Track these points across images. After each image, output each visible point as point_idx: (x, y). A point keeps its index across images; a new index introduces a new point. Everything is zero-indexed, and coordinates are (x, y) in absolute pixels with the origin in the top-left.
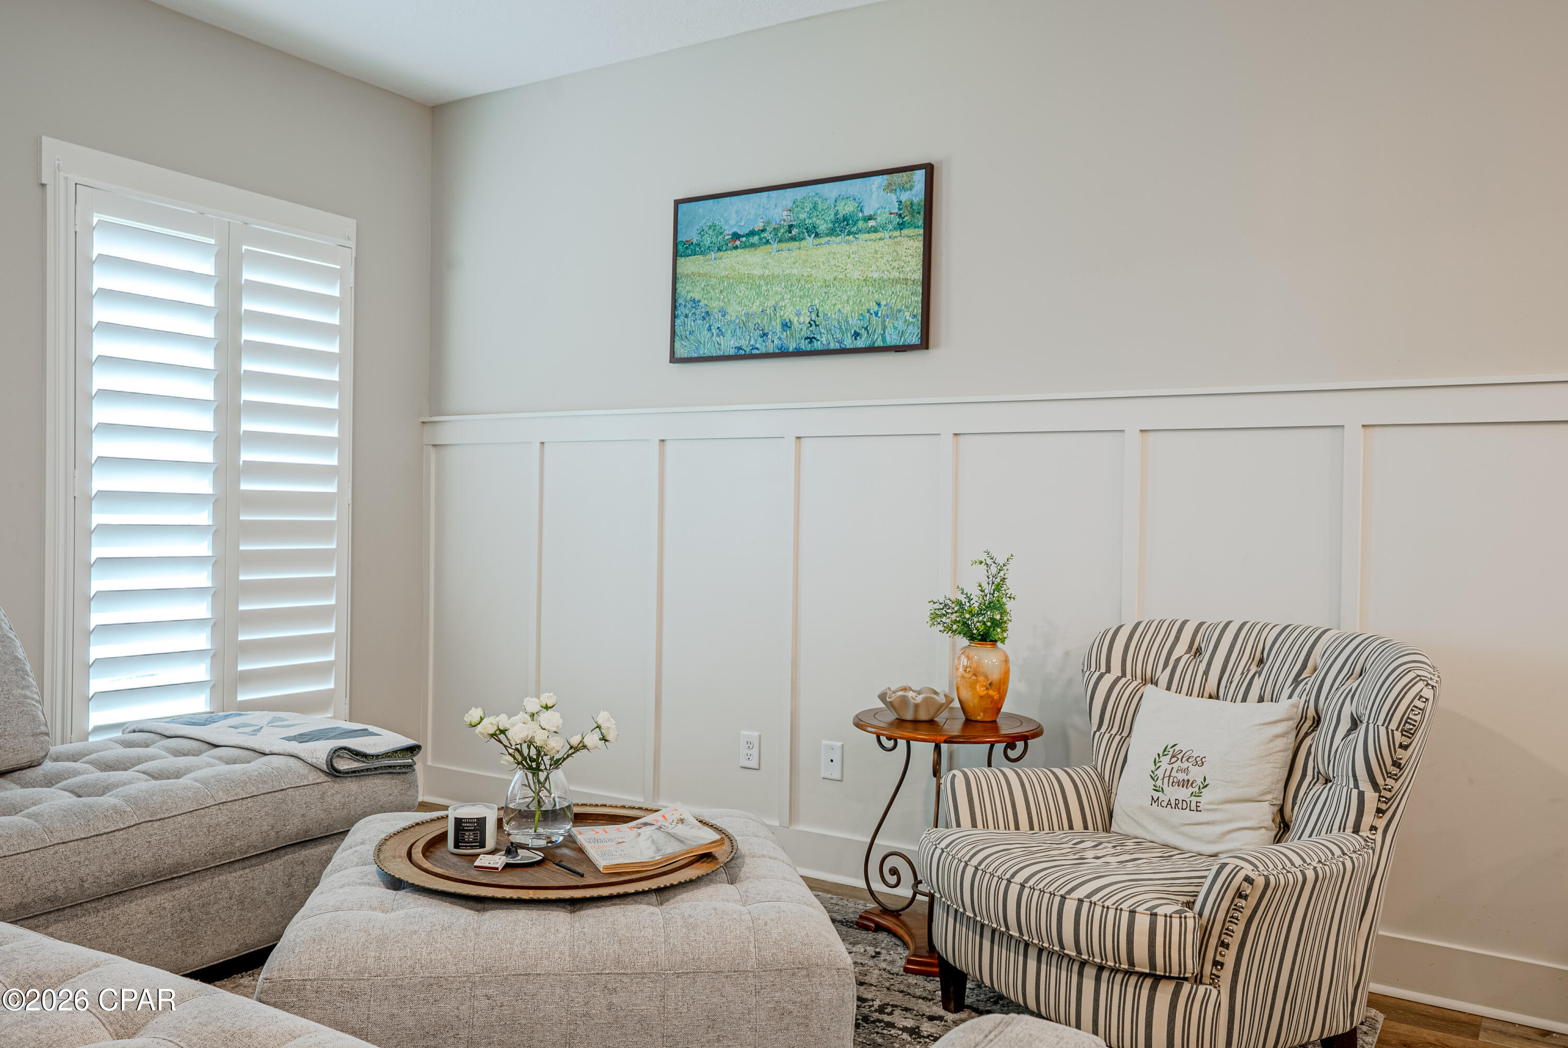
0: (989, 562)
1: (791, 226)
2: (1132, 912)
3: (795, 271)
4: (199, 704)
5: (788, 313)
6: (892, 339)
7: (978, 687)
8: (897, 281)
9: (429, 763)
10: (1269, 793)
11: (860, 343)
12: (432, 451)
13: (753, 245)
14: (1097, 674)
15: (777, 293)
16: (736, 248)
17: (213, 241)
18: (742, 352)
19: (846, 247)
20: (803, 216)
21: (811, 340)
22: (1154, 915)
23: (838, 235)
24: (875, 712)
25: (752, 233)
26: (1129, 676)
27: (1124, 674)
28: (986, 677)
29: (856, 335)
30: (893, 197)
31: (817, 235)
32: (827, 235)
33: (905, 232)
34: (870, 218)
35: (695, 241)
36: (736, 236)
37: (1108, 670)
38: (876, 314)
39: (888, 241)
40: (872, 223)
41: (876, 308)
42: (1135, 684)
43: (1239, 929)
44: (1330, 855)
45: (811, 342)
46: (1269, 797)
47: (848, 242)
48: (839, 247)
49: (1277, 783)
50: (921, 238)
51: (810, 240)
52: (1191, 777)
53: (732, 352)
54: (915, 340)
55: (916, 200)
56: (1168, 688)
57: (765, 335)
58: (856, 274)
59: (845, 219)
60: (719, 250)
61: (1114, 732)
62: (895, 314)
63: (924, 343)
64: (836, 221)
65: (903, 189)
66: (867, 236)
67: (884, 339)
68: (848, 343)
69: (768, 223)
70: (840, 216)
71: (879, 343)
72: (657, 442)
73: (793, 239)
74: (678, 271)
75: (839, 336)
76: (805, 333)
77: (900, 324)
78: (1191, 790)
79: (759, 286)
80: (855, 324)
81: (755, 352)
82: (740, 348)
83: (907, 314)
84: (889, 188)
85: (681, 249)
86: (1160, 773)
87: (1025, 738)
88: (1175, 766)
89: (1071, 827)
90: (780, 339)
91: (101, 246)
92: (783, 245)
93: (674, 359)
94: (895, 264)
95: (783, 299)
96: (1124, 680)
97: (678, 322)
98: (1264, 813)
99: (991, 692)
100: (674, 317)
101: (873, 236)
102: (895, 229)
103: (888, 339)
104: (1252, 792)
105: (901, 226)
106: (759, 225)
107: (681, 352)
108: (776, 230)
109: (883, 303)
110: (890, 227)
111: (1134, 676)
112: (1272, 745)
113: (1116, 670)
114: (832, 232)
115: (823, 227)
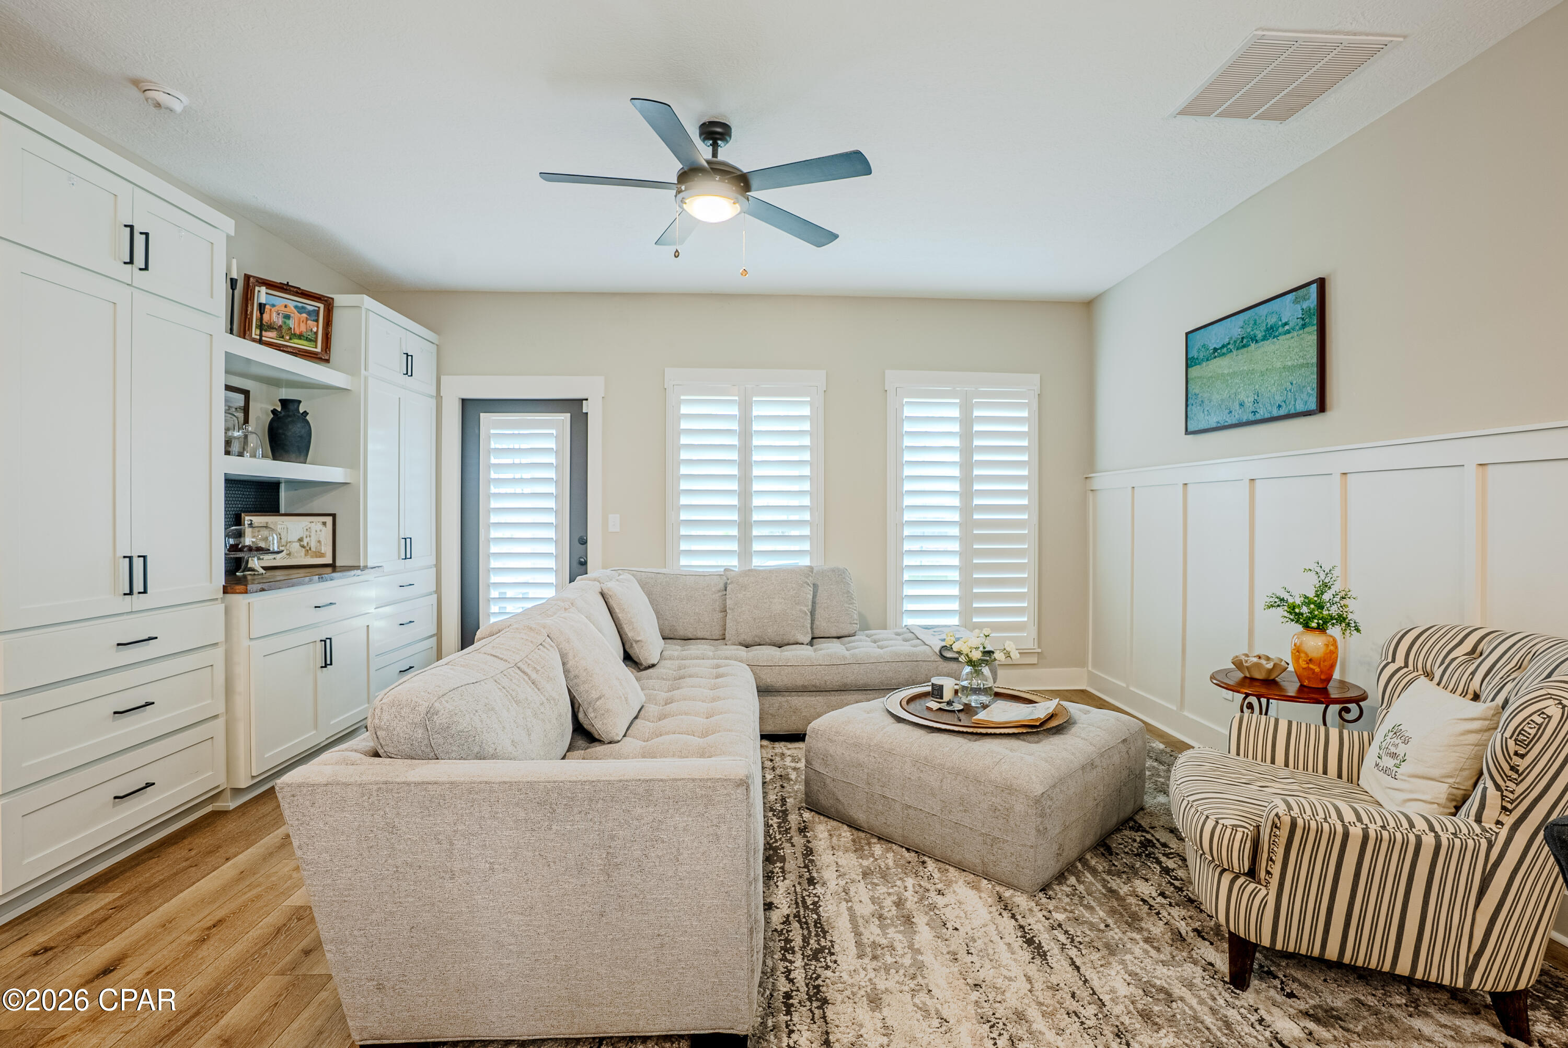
0: (1318, 569)
1: (1243, 338)
2: (1207, 817)
3: (1245, 368)
5: (1242, 396)
6: (1300, 407)
7: (1300, 661)
8: (1302, 366)
10: (1451, 777)
11: (1282, 412)
12: (1090, 494)
13: (1224, 354)
14: (1385, 662)
15: (1236, 383)
16: (1215, 357)
17: (958, 401)
18: (1219, 425)
19: (1273, 347)
20: (1249, 330)
21: (1254, 412)
22: (1217, 822)
23: (1268, 339)
24: (1227, 672)
25: (1223, 346)
26: (1411, 667)
27: (1406, 665)
28: (1307, 654)
29: (1280, 406)
30: (1299, 307)
31: (1257, 341)
32: (1262, 340)
33: (1306, 330)
34: (1286, 324)
35: (1196, 357)
36: (1215, 350)
37: (1393, 661)
38: (1290, 390)
39: (1296, 339)
40: (1287, 327)
41: (1291, 386)
42: (1415, 674)
45: (1255, 415)
46: (1451, 780)
47: (1273, 343)
48: (1269, 346)
49: (1462, 770)
50: (1315, 333)
51: (1253, 345)
52: (1398, 751)
53: (1214, 425)
54: (1313, 405)
55: (1312, 307)
56: (1439, 683)
57: (1231, 412)
58: (1279, 365)
59: (1272, 328)
60: (1207, 360)
61: (1383, 707)
62: (1301, 389)
63: (1322, 407)
64: (1267, 330)
65: (1305, 299)
66: (1284, 337)
67: (1295, 409)
68: (1275, 413)
69: (1231, 338)
70: (1269, 326)
71: (1293, 411)
72: (1183, 486)
73: (1244, 346)
74: (1189, 376)
75: (1270, 408)
76: (1252, 409)
77: (1304, 396)
78: (1396, 761)
79: (1228, 380)
80: (1279, 399)
81: (1226, 424)
82: (1218, 422)
83: (1309, 388)
84: (1296, 301)
85: (1190, 362)
86: (1384, 744)
87: (1354, 700)
88: (1392, 740)
89: (1325, 772)
90: (1238, 414)
91: (908, 412)
92: (1239, 351)
93: (1187, 432)
94: (1301, 354)
95: (1239, 387)
96: (1405, 670)
97: (1188, 409)
98: (1441, 791)
99: (1311, 666)
100: (1187, 406)
101: (1288, 336)
102: (1300, 329)
103: (1298, 407)
104: (1436, 773)
105: (1304, 326)
106: (1227, 340)
107: (1190, 428)
108: (1235, 342)
109: (1294, 382)
110: (1297, 328)
111: (1416, 669)
113: (1400, 662)
114: (1265, 338)
115: (1260, 335)
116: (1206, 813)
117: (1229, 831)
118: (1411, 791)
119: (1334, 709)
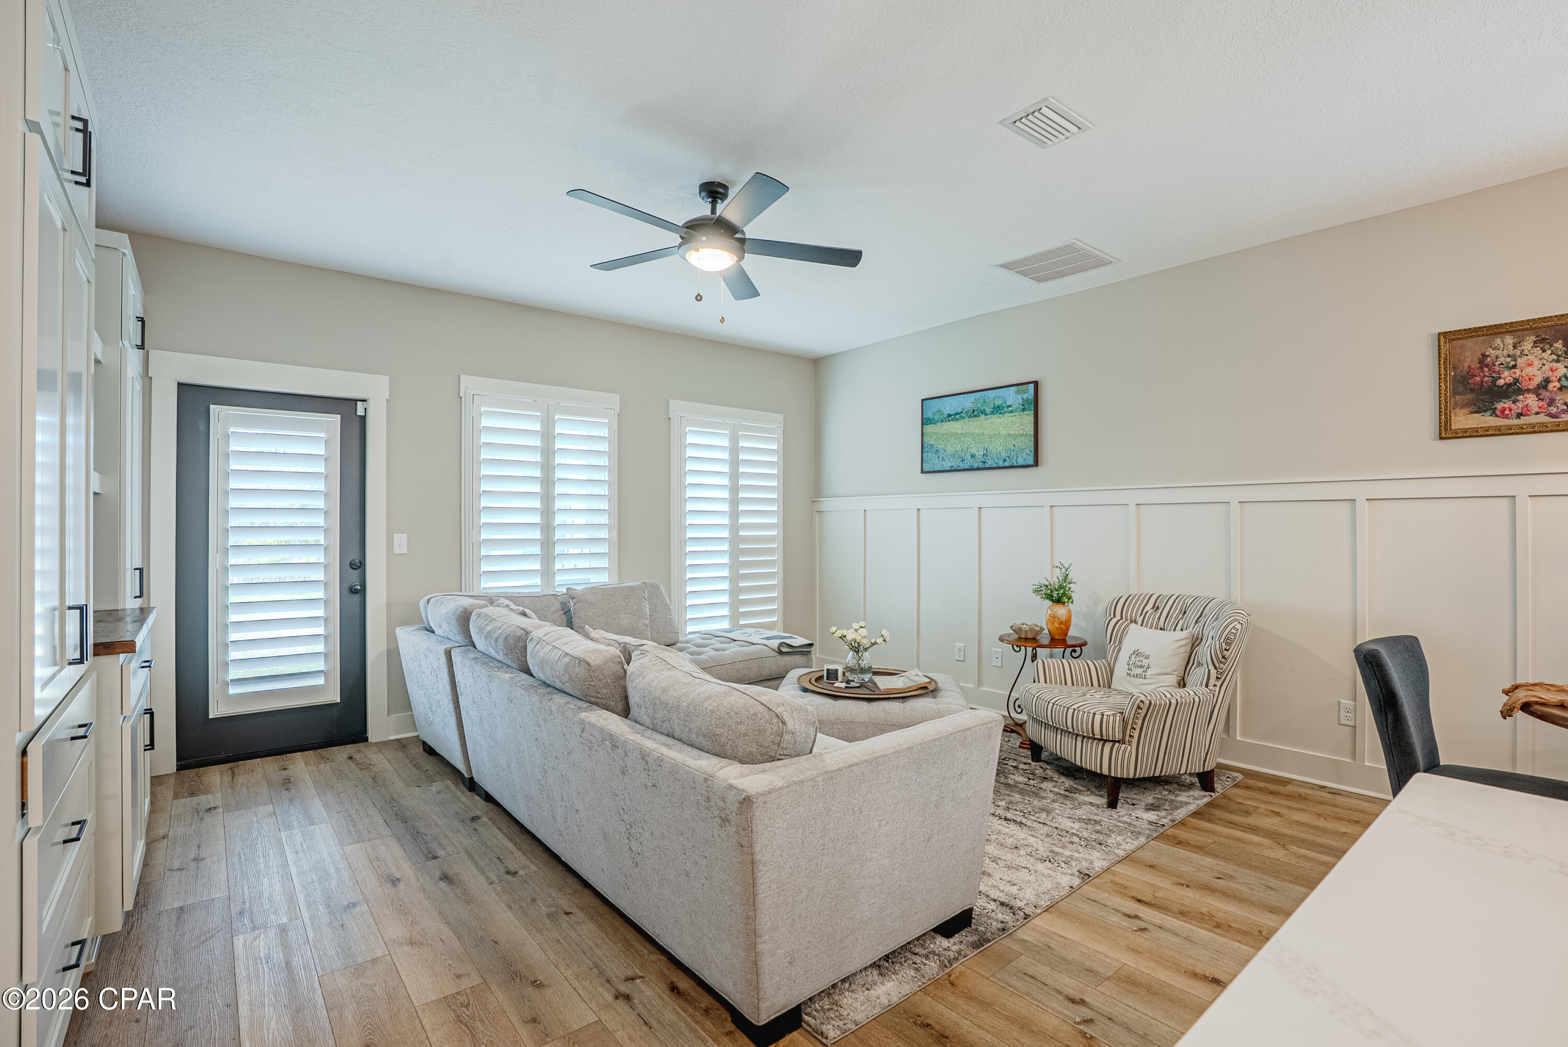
0: (1061, 566)
1: (974, 410)
2: (1094, 714)
3: (976, 431)
4: (725, 625)
5: (974, 450)
6: (1021, 462)
7: (1055, 623)
8: (1022, 435)
9: (818, 656)
10: (1176, 671)
11: (1006, 464)
12: (817, 514)
13: (957, 419)
14: (1109, 618)
15: (968, 441)
16: (949, 420)
17: (728, 432)
18: (953, 468)
19: (999, 420)
20: (979, 406)
21: (984, 463)
22: (1103, 715)
23: (995, 414)
24: (1009, 635)
25: (957, 414)
26: (1124, 619)
27: (1122, 619)
28: (1059, 620)
29: (1005, 460)
30: (1020, 396)
31: (986, 414)
32: (990, 414)
33: (1025, 412)
34: (1010, 406)
35: (931, 418)
36: (949, 415)
37: (1114, 617)
38: (1013, 450)
39: (1018, 417)
40: (1010, 409)
41: (1013, 448)
42: (1127, 623)
43: (1139, 722)
44: (1188, 695)
45: (984, 464)
46: (1176, 673)
47: (1000, 417)
48: (996, 419)
49: (1181, 666)
50: (1033, 415)
51: (983, 417)
52: (1143, 664)
53: (949, 469)
54: (1031, 462)
55: (1030, 398)
56: (1142, 625)
57: (963, 460)
58: (1004, 432)
59: (998, 407)
60: (942, 421)
61: (1116, 645)
62: (1022, 450)
63: (1036, 463)
64: (994, 408)
65: (1024, 392)
66: (1008, 415)
67: (1017, 463)
68: (1001, 464)
69: (964, 409)
70: (996, 405)
71: (1015, 464)
72: (916, 510)
73: (975, 416)
74: (924, 431)
75: (997, 461)
76: (981, 459)
77: (1024, 455)
78: (1143, 669)
79: (961, 438)
80: (1004, 455)
81: (959, 468)
82: (952, 467)
83: (1028, 450)
84: (1018, 392)
85: (925, 422)
86: (1131, 662)
87: (1080, 646)
88: (1137, 659)
89: (1092, 685)
90: (970, 462)
91: (690, 439)
92: (971, 419)
93: (922, 472)
94: (1022, 427)
95: (971, 444)
96: (1121, 621)
97: (924, 455)
98: (1173, 679)
99: (1062, 626)
100: (922, 452)
101: (1011, 414)
102: (1021, 411)
103: (1019, 462)
104: (1169, 670)
105: (1024, 410)
106: (960, 410)
107: (926, 469)
108: (967, 412)
109: (1016, 445)
110: (1019, 410)
111: (1126, 619)
112: (1178, 650)
113: (1118, 617)
114: (992, 413)
115: (988, 411)
116: (1092, 712)
117: (1111, 718)
118: (1158, 683)
119: (1069, 650)
